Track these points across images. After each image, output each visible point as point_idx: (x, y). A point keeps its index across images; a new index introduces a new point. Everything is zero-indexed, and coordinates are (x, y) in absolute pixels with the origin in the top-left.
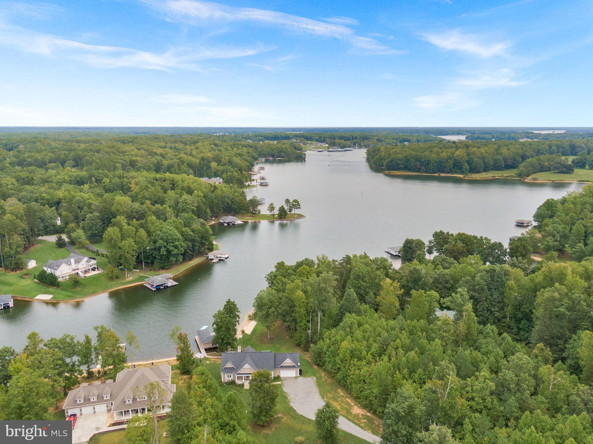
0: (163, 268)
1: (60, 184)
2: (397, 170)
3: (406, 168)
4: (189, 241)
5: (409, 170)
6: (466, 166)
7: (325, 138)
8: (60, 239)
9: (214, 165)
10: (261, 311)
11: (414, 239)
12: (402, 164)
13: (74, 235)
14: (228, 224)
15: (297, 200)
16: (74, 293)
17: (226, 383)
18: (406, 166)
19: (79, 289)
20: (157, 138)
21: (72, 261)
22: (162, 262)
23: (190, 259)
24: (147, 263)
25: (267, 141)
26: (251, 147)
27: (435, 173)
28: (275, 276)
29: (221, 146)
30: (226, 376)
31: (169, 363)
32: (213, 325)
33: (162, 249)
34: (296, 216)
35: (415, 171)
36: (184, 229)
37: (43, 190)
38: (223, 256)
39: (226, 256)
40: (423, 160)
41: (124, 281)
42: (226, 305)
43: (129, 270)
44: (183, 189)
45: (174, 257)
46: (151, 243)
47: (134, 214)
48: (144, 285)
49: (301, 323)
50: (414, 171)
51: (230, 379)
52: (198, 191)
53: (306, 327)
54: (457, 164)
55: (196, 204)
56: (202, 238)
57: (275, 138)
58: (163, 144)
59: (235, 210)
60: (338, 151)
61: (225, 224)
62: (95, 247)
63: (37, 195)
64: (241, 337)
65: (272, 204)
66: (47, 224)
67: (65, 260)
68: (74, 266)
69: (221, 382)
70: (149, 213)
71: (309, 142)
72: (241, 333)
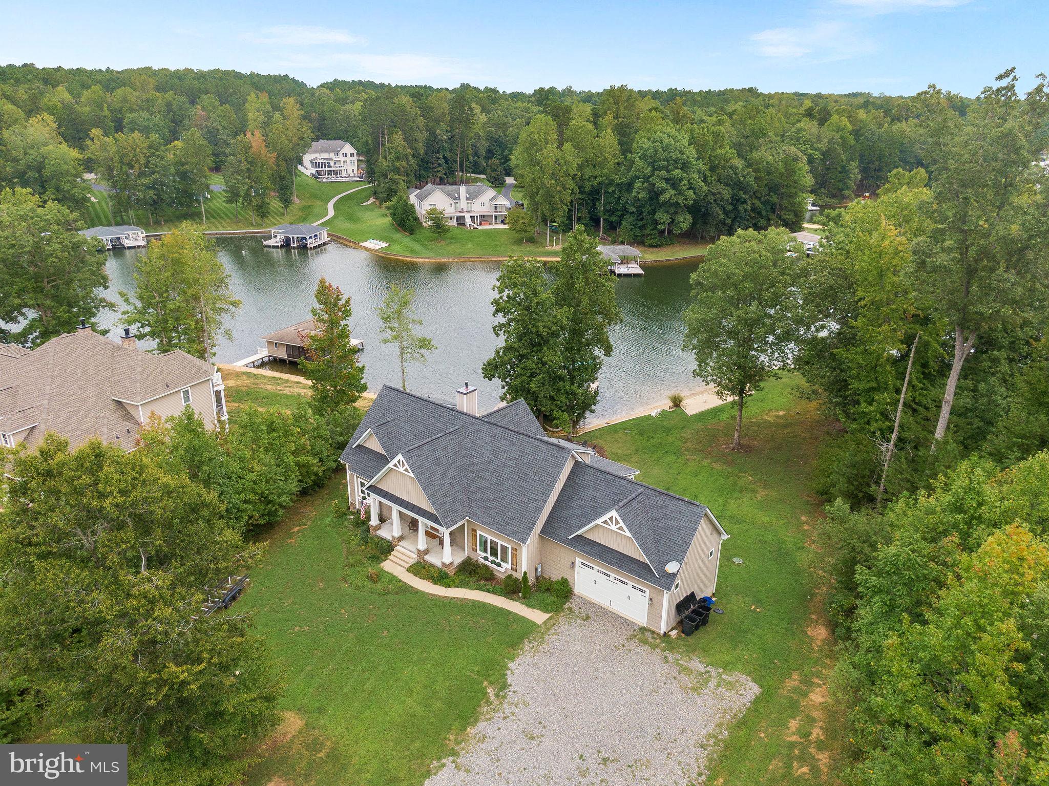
4: (727, 185)
17: (354, 514)
19: (440, 244)
21: (464, 192)
22: (640, 224)
24: (611, 224)
30: (357, 483)
33: (637, 185)
41: (540, 250)
45: (667, 211)
55: (823, 146)
64: (656, 414)
67: (449, 187)
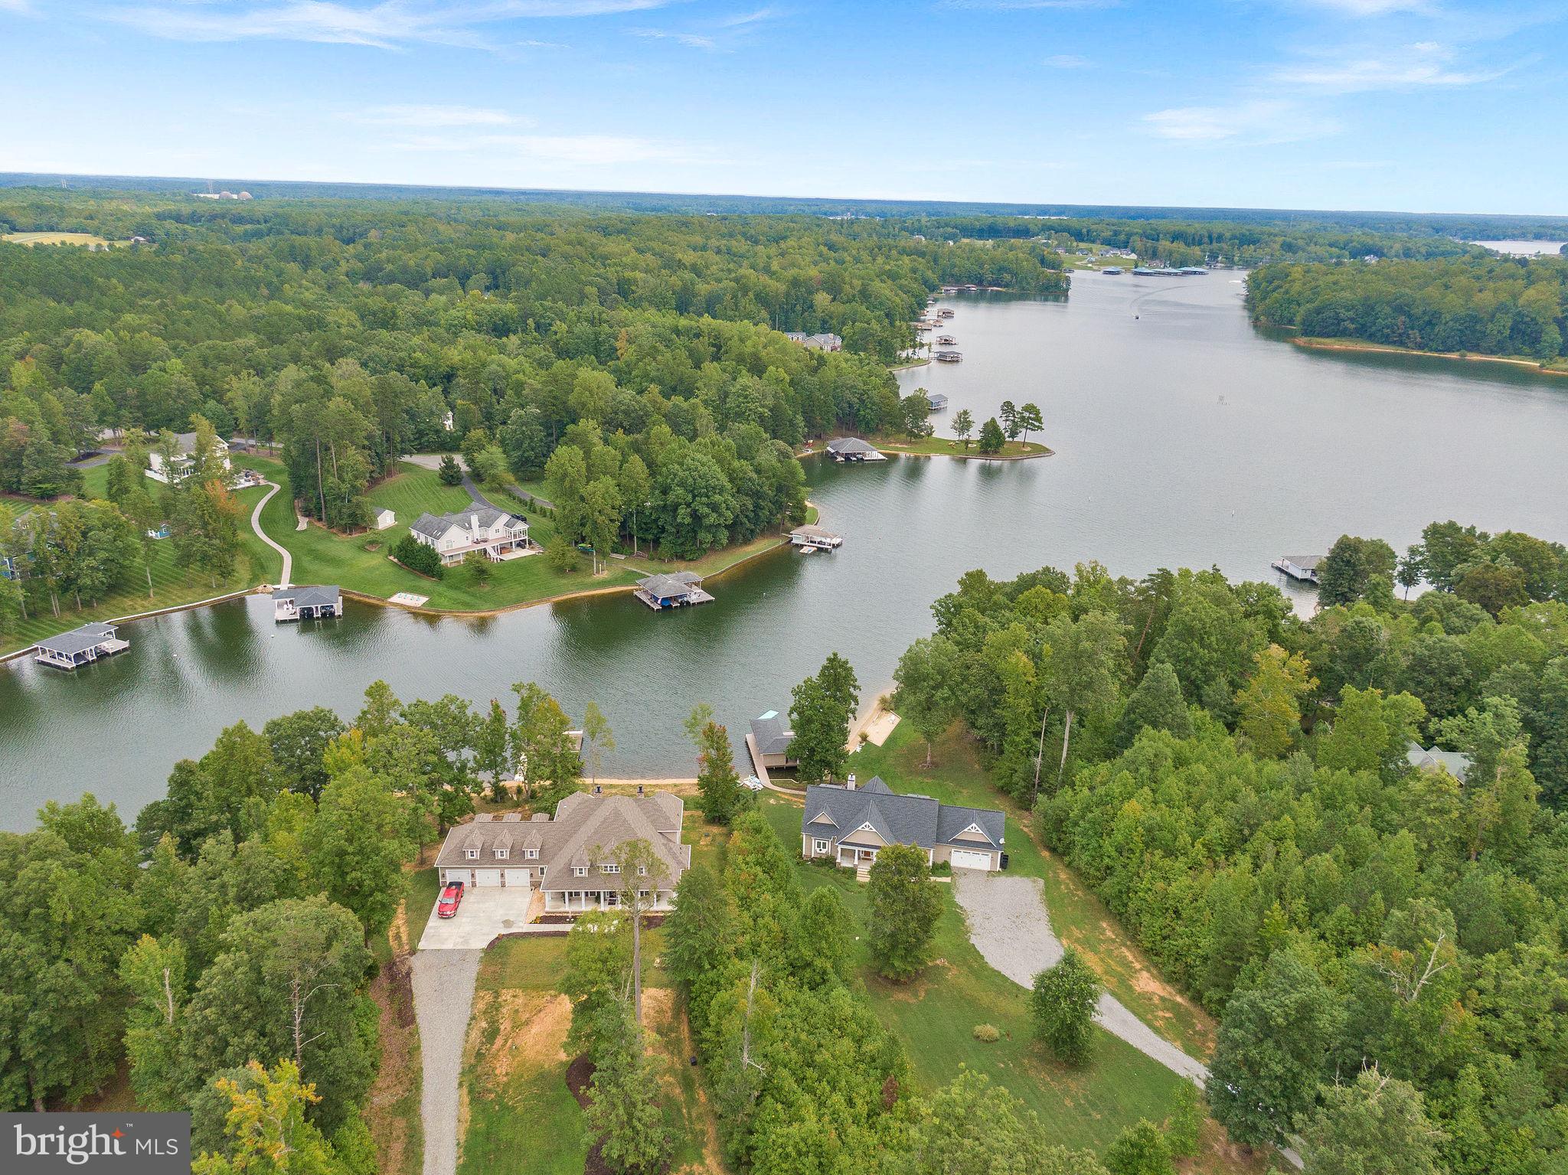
0: (681, 557)
1: (455, 330)
2: (1335, 336)
3: (1363, 332)
4: (747, 495)
5: (1372, 338)
6: (1553, 335)
7: (1129, 235)
8: (449, 465)
9: (822, 299)
10: (915, 693)
11: (1365, 538)
12: (1352, 320)
13: (480, 457)
14: (847, 457)
15: (1034, 407)
16: (473, 595)
17: (812, 860)
18: (1363, 326)
19: (487, 589)
20: (685, 224)
21: (474, 520)
22: (679, 541)
23: (747, 541)
24: (644, 540)
25: (966, 241)
26: (922, 254)
27: (1450, 350)
28: (959, 607)
29: (845, 249)
30: (814, 843)
31: (678, 791)
32: (791, 712)
33: (682, 511)
34: (1029, 449)
35: (1389, 343)
36: (736, 464)
37: (415, 343)
38: (828, 540)
39: (835, 541)
40: (1417, 311)
41: (588, 580)
42: (825, 668)
43: (602, 553)
44: (741, 359)
45: (709, 532)
46: (657, 492)
47: (621, 416)
48: (635, 593)
49: (1018, 735)
50: (1386, 340)
51: (824, 851)
52: (777, 367)
53: (1030, 748)
54: (1523, 327)
55: (770, 402)
56: (780, 489)
57: (991, 231)
58: (698, 239)
59: (867, 424)
60: (1164, 274)
61: (840, 459)
62: (527, 492)
63: (402, 354)
64: (859, 750)
65: (965, 413)
66: (422, 426)
67: (460, 516)
68: (477, 532)
69: (801, 856)
70: (656, 417)
71: (1082, 245)
72: (860, 739)
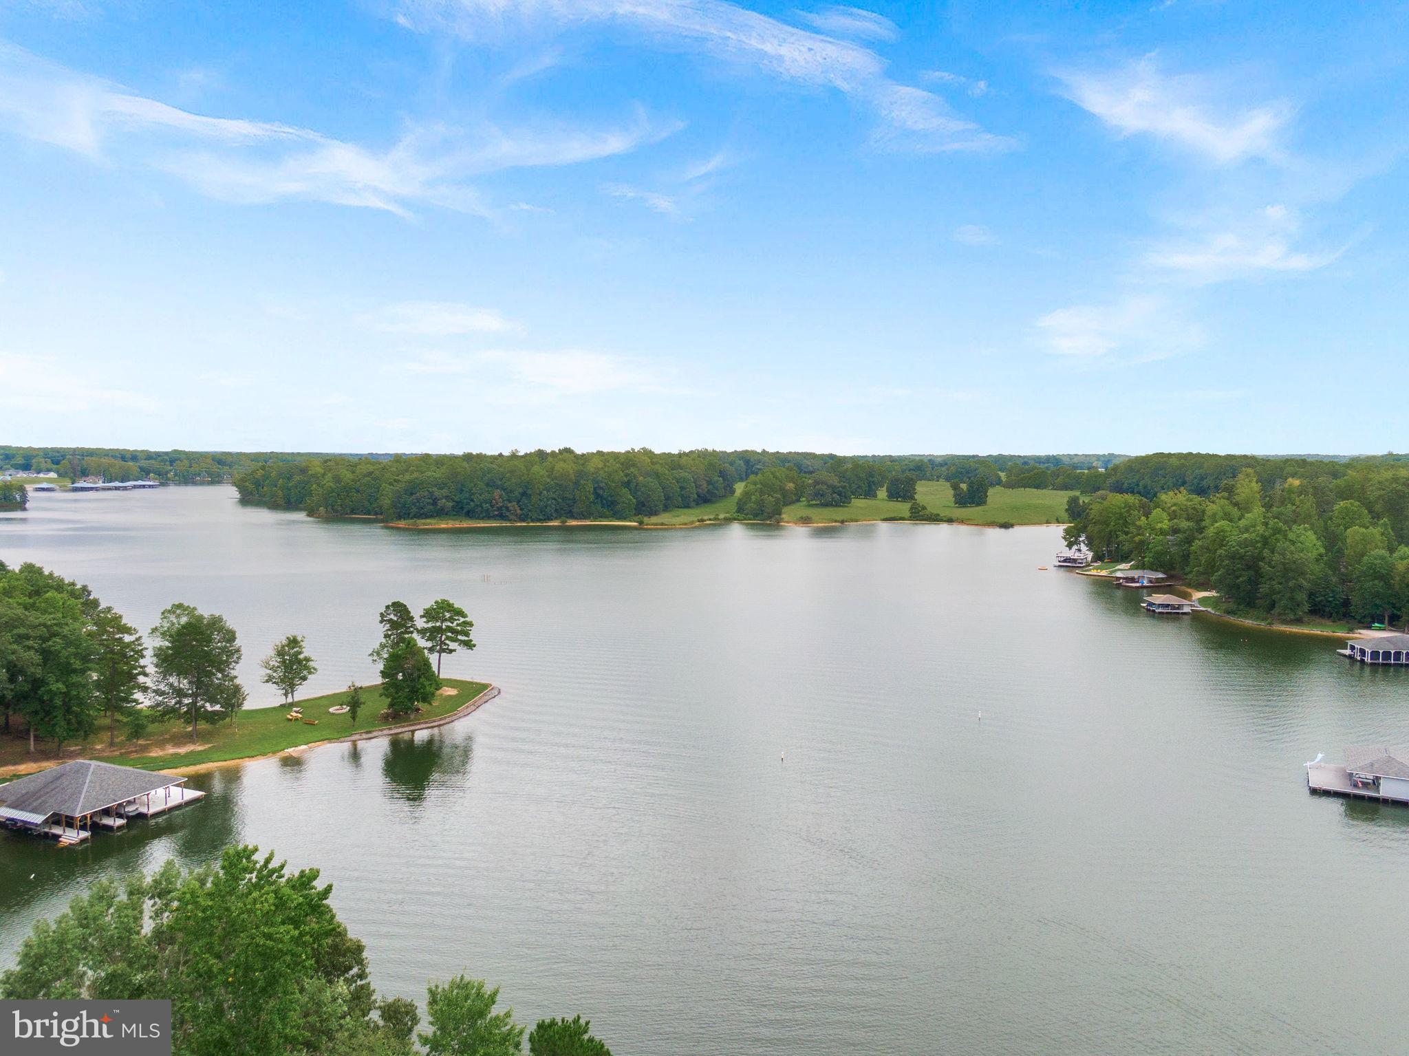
3: (462, 509)
5: (470, 514)
6: (626, 496)
15: (448, 605)
18: (460, 503)
27: (549, 519)
34: (457, 692)
35: (490, 518)
40: (510, 485)
50: (488, 516)
54: (601, 492)
65: (293, 642)
